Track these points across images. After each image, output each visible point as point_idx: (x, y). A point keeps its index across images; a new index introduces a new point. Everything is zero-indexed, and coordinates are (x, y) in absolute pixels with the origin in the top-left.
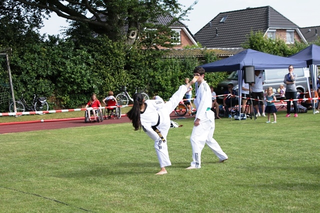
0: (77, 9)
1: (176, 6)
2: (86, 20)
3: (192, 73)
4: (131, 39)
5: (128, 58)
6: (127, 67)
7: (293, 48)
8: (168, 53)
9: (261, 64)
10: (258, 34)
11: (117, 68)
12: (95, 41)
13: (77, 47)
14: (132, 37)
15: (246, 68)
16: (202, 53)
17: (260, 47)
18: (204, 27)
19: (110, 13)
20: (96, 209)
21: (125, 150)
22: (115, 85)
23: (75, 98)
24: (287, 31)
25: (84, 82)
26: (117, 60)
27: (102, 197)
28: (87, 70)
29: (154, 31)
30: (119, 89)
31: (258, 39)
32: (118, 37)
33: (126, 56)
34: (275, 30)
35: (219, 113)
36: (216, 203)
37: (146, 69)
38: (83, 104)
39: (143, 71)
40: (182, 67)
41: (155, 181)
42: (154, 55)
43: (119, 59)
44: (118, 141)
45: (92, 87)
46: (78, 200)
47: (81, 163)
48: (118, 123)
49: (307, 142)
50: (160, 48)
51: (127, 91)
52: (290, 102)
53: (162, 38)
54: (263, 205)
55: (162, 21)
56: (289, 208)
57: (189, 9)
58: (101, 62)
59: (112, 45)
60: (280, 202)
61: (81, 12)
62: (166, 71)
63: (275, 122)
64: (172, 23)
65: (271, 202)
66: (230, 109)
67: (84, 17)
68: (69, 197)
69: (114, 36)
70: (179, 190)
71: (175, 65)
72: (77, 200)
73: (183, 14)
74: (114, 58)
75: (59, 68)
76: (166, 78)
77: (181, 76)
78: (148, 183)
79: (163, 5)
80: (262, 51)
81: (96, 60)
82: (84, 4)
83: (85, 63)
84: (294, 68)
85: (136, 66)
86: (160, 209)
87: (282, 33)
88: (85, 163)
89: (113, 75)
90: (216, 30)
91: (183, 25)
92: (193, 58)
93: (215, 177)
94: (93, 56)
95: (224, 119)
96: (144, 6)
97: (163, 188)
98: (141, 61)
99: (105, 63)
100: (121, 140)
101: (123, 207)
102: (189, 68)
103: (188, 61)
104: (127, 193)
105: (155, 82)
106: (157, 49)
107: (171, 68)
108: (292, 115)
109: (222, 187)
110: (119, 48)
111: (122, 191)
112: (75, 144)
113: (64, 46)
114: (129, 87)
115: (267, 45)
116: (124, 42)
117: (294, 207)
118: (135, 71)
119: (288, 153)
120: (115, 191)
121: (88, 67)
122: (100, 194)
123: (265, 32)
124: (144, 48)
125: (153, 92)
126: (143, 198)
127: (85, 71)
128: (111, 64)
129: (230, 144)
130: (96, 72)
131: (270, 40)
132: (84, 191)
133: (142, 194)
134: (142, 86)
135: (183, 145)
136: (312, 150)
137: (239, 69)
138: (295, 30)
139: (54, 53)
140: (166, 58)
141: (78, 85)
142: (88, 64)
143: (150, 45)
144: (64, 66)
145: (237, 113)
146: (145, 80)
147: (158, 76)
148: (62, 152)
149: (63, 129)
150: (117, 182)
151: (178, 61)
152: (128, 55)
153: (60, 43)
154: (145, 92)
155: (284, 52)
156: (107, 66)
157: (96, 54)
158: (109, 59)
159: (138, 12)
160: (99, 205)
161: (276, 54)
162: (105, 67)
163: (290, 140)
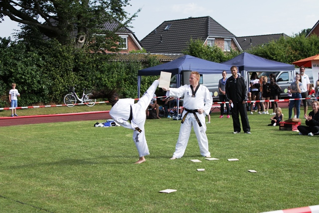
0: (30, 13)
1: (122, 14)
2: (38, 24)
3: (137, 76)
4: (80, 43)
5: (77, 60)
6: (76, 70)
7: (228, 55)
8: (115, 57)
9: (198, 69)
10: (198, 41)
11: (67, 70)
12: (46, 45)
13: (28, 49)
14: (80, 41)
15: (184, 73)
16: (146, 57)
17: (198, 53)
18: (149, 34)
19: (60, 19)
20: (32, 202)
21: (68, 146)
22: (64, 86)
23: (26, 97)
24: (225, 39)
25: (34, 83)
26: (66, 63)
27: (39, 190)
28: (37, 71)
29: (101, 36)
30: (68, 90)
31: (198, 46)
32: (67, 41)
33: (75, 59)
34: (214, 39)
36: (145, 197)
37: (93, 72)
38: (33, 103)
39: (90, 73)
40: (127, 71)
41: (91, 176)
42: (101, 58)
43: (68, 61)
44: (62, 138)
45: (42, 87)
46: (16, 193)
47: (25, 158)
48: (65, 121)
49: (235, 141)
50: (107, 52)
51: (76, 91)
52: (223, 104)
53: (109, 43)
54: (188, 199)
55: (109, 27)
56: (210, 201)
57: (134, 16)
58: (51, 64)
59: (62, 48)
60: (203, 196)
61: (33, 16)
62: (112, 74)
63: (209, 122)
64: (117, 29)
65: (195, 195)
66: (169, 110)
67: (36, 21)
68: (8, 190)
69: (63, 39)
70: (112, 185)
71: (121, 68)
73: (128, 21)
74: (64, 60)
75: (11, 68)
76: (112, 80)
77: (126, 78)
78: (84, 178)
79: (110, 12)
80: (201, 58)
81: (46, 62)
82: (36, 10)
83: (36, 64)
84: (227, 73)
85: (84, 68)
86: (93, 202)
87: (220, 42)
88: (29, 159)
89: (62, 76)
90: (161, 37)
91: (130, 32)
92: (137, 62)
93: (148, 172)
94: (43, 58)
95: (163, 119)
96: (92, 13)
97: (98, 182)
98: (89, 64)
99: (54, 65)
100: (65, 137)
101: (58, 200)
102: (133, 72)
103: (132, 64)
104: (64, 187)
105: (102, 84)
106: (104, 53)
107: (116, 71)
108: (226, 116)
109: (152, 181)
110: (68, 52)
111: (59, 185)
112: (22, 141)
113: (15, 48)
114: (78, 88)
115: (205, 52)
116: (73, 46)
117: (215, 201)
118: (83, 73)
119: (217, 151)
120: (53, 185)
121: (39, 68)
122: (38, 188)
123: (205, 40)
124: (92, 52)
126: (78, 192)
127: (36, 72)
128: (61, 66)
129: (165, 142)
130: (46, 74)
131: (208, 47)
132: (23, 185)
133: (78, 187)
134: (90, 87)
135: (123, 142)
136: (238, 148)
137: (177, 73)
138: (232, 38)
139: (6, 55)
140: (112, 62)
141: (29, 85)
142: (39, 66)
143: (97, 49)
144: (16, 67)
145: (175, 113)
146: (92, 82)
147: (105, 78)
148: (8, 147)
149: (12, 126)
150: (56, 177)
151: (123, 65)
152: (77, 57)
153: (12, 46)
155: (220, 58)
156: (56, 68)
157: (47, 57)
158: (59, 62)
159: (86, 18)
160: (35, 199)
161: (213, 61)
162: (54, 69)
163: (221, 139)
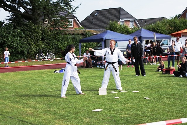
0: (16, 6)
1: (70, 6)
2: (20, 13)
3: (79, 43)
5: (43, 34)
6: (43, 39)
7: (132, 30)
8: (66, 32)
10: (114, 22)
11: (37, 40)
12: (25, 25)
13: (15, 28)
14: (45, 23)
15: (107, 40)
16: (84, 31)
17: (115, 29)
18: (86, 18)
19: (33, 9)
20: (17, 117)
21: (39, 84)
22: (36, 49)
23: (13, 56)
24: (130, 21)
25: (18, 47)
26: (37, 35)
27: (22, 110)
28: (20, 40)
29: (58, 19)
30: (38, 51)
31: (114, 25)
32: (38, 22)
33: (42, 33)
34: (124, 21)
35: (92, 65)
36: (84, 114)
37: (53, 40)
38: (18, 59)
39: (51, 41)
40: (73, 40)
41: (52, 102)
42: (58, 33)
43: (39, 35)
44: (35, 80)
45: (23, 50)
47: (13, 92)
49: (137, 81)
50: (61, 29)
51: (43, 52)
52: (129, 59)
53: (62, 24)
54: (109, 114)
55: (62, 14)
56: (122, 116)
57: (77, 8)
58: (28, 36)
59: (34, 27)
60: (118, 113)
61: (18, 8)
62: (64, 42)
63: (121, 70)
64: (67, 15)
65: (113, 113)
67: (19, 11)
68: (3, 110)
69: (35, 21)
70: (65, 107)
71: (69, 38)
72: (7, 112)
73: (73, 10)
74: (36, 34)
75: (5, 39)
76: (64, 45)
78: (48, 103)
79: (63, 5)
80: (116, 32)
81: (25, 35)
82: (19, 4)
83: (19, 36)
84: (131, 41)
85: (47, 39)
86: (53, 117)
87: (128, 22)
88: (16, 92)
89: (35, 43)
90: (93, 20)
91: (75, 17)
92: (79, 35)
93: (86, 99)
94: (24, 33)
95: (94, 68)
96: (52, 6)
97: (56, 105)
98: (50, 36)
99: (30, 37)
100: (37, 79)
101: (33, 116)
102: (77, 40)
103: (76, 36)
104: (36, 108)
105: (58, 48)
106: (60, 30)
107: (67, 40)
109: (88, 105)
110: (38, 29)
111: (34, 107)
112: (11, 81)
113: (7, 27)
114: (44, 50)
115: (119, 28)
116: (41, 25)
117: (125, 115)
118: (47, 41)
119: (126, 87)
120: (30, 107)
122: (21, 109)
123: (119, 21)
124: (52, 29)
125: (57, 53)
126: (45, 111)
128: (34, 37)
129: (96, 82)
130: (26, 42)
131: (121, 26)
132: (12, 107)
133: (44, 108)
134: (51, 50)
136: (138, 85)
137: (102, 41)
138: (134, 20)
139: (2, 31)
140: (64, 34)
141: (15, 49)
142: (21, 37)
143: (55, 27)
144: (8, 38)
145: (102, 65)
146: (53, 46)
147: (60, 45)
148: (3, 85)
149: (6, 73)
150: (32, 102)
151: (71, 36)
152: (43, 32)
153: (5, 25)
154: (53, 53)
155: (128, 32)
156: (31, 38)
157: (26, 32)
158: (33, 35)
159: (49, 9)
160: (19, 115)
161: (124, 34)
162: (30, 39)
163: (128, 79)
